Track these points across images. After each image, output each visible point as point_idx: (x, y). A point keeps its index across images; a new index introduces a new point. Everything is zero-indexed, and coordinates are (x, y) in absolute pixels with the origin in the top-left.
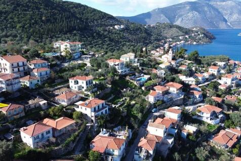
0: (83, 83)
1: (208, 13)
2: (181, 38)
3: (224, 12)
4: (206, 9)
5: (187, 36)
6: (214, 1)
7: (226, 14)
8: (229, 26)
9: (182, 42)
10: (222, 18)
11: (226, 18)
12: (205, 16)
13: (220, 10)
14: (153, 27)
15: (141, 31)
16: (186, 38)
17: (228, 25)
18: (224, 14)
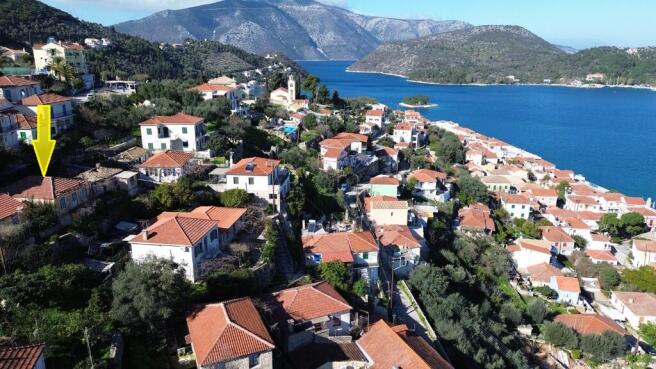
0: (185, 131)
1: (279, 26)
2: (246, 74)
3: (309, 27)
4: (274, 18)
5: (258, 71)
6: (288, 4)
7: (313, 31)
8: (322, 56)
9: (252, 82)
10: (307, 39)
11: (315, 39)
12: (275, 33)
13: (301, 22)
14: (179, 49)
15: (155, 56)
16: (258, 74)
17: (319, 52)
18: (308, 30)
